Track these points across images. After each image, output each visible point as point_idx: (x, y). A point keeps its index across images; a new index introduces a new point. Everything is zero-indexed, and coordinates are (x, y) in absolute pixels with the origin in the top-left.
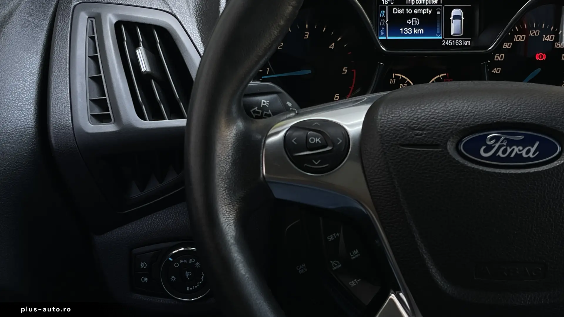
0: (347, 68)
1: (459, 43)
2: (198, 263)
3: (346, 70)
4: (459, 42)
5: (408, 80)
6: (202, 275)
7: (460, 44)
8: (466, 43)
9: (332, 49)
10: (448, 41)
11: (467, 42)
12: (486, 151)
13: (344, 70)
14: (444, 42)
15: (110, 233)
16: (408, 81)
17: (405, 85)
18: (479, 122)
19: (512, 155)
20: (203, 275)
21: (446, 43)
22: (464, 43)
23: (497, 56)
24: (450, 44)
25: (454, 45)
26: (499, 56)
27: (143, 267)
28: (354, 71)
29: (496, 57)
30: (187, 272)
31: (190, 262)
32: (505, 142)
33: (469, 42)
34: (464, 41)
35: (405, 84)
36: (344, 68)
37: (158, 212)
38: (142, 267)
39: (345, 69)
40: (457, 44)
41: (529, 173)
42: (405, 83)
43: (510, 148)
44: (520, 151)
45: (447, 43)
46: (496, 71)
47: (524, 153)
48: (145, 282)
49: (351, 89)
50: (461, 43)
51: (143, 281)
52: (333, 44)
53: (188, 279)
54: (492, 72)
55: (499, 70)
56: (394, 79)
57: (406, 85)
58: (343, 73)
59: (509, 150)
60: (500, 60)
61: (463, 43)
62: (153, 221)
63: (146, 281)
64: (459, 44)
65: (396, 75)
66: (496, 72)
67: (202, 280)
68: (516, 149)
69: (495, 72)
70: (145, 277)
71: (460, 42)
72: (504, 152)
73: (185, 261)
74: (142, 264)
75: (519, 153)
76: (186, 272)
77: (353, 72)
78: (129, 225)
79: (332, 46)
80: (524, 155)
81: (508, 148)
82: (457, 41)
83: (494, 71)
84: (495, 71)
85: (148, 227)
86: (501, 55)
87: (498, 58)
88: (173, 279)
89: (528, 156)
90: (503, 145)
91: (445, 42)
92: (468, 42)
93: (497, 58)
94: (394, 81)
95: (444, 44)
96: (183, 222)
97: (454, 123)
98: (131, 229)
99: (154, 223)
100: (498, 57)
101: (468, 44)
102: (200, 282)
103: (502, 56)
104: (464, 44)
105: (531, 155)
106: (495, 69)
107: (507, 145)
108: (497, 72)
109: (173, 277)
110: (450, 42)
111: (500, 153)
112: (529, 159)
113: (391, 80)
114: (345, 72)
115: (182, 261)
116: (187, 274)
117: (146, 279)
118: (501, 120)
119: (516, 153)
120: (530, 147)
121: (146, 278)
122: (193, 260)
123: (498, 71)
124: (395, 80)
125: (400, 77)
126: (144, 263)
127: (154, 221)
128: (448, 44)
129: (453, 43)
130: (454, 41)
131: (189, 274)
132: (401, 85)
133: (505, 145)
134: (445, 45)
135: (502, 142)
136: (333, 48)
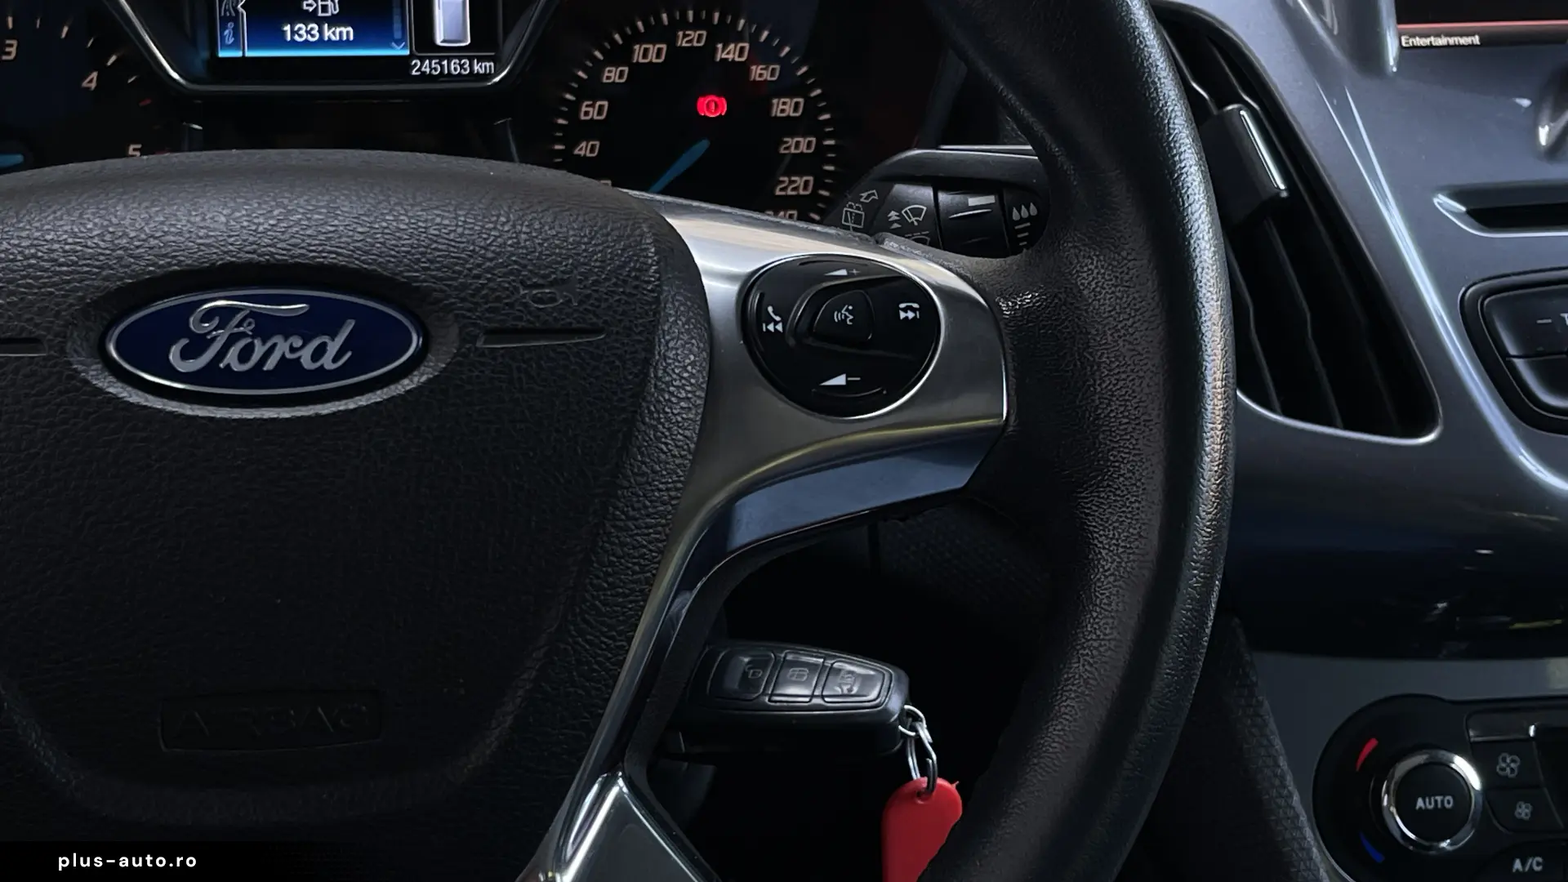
1: (462, 67)
4: (460, 65)
7: (465, 70)
8: (480, 67)
9: (93, 89)
10: (427, 62)
11: (485, 66)
12: (185, 355)
14: (416, 64)
18: (169, 264)
19: (270, 365)
21: (423, 69)
22: (476, 68)
23: (587, 106)
24: (435, 69)
25: (446, 73)
26: (592, 106)
29: (584, 109)
32: (250, 324)
33: (490, 66)
34: (475, 61)
40: (455, 69)
41: (318, 416)
43: (264, 342)
44: (293, 350)
45: (425, 68)
46: (586, 150)
47: (305, 357)
50: (466, 66)
52: (95, 74)
54: (576, 152)
55: (593, 147)
59: (259, 350)
60: (596, 117)
61: (472, 67)
64: (462, 71)
66: (585, 154)
68: (282, 347)
69: (582, 153)
71: (465, 63)
72: (244, 356)
75: (289, 356)
79: (91, 81)
80: (307, 363)
81: (257, 342)
82: (455, 63)
83: (581, 149)
84: (583, 149)
86: (598, 103)
87: (592, 111)
89: (318, 364)
90: (243, 335)
91: (418, 66)
92: (488, 64)
93: (586, 113)
95: (416, 71)
97: (95, 270)
100: (590, 109)
101: (487, 71)
103: (601, 107)
104: (475, 72)
105: (327, 362)
106: (584, 144)
107: (256, 334)
108: (588, 155)
110: (433, 66)
111: (231, 358)
112: (321, 375)
118: (240, 258)
119: (283, 356)
120: (326, 339)
123: (592, 150)
128: (427, 70)
129: (442, 67)
130: (445, 63)
133: (250, 333)
134: (418, 74)
135: (239, 325)
136: (93, 85)
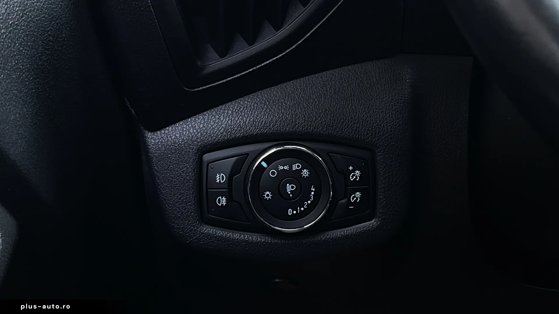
2: (305, 170)
6: (312, 189)
15: (170, 128)
20: (314, 190)
27: (220, 181)
30: (290, 185)
31: (294, 169)
37: (242, 99)
38: (218, 181)
48: (222, 205)
51: (219, 203)
53: (291, 195)
62: (235, 110)
63: (224, 203)
67: (312, 198)
70: (222, 198)
73: (286, 168)
74: (218, 176)
76: (288, 185)
78: (200, 117)
85: (228, 119)
88: (268, 195)
96: (281, 112)
98: (202, 122)
99: (236, 113)
102: (309, 202)
109: (268, 193)
115: (281, 168)
116: (289, 188)
117: (224, 201)
121: (224, 199)
122: (298, 166)
126: (222, 174)
127: (237, 111)
131: (293, 187)
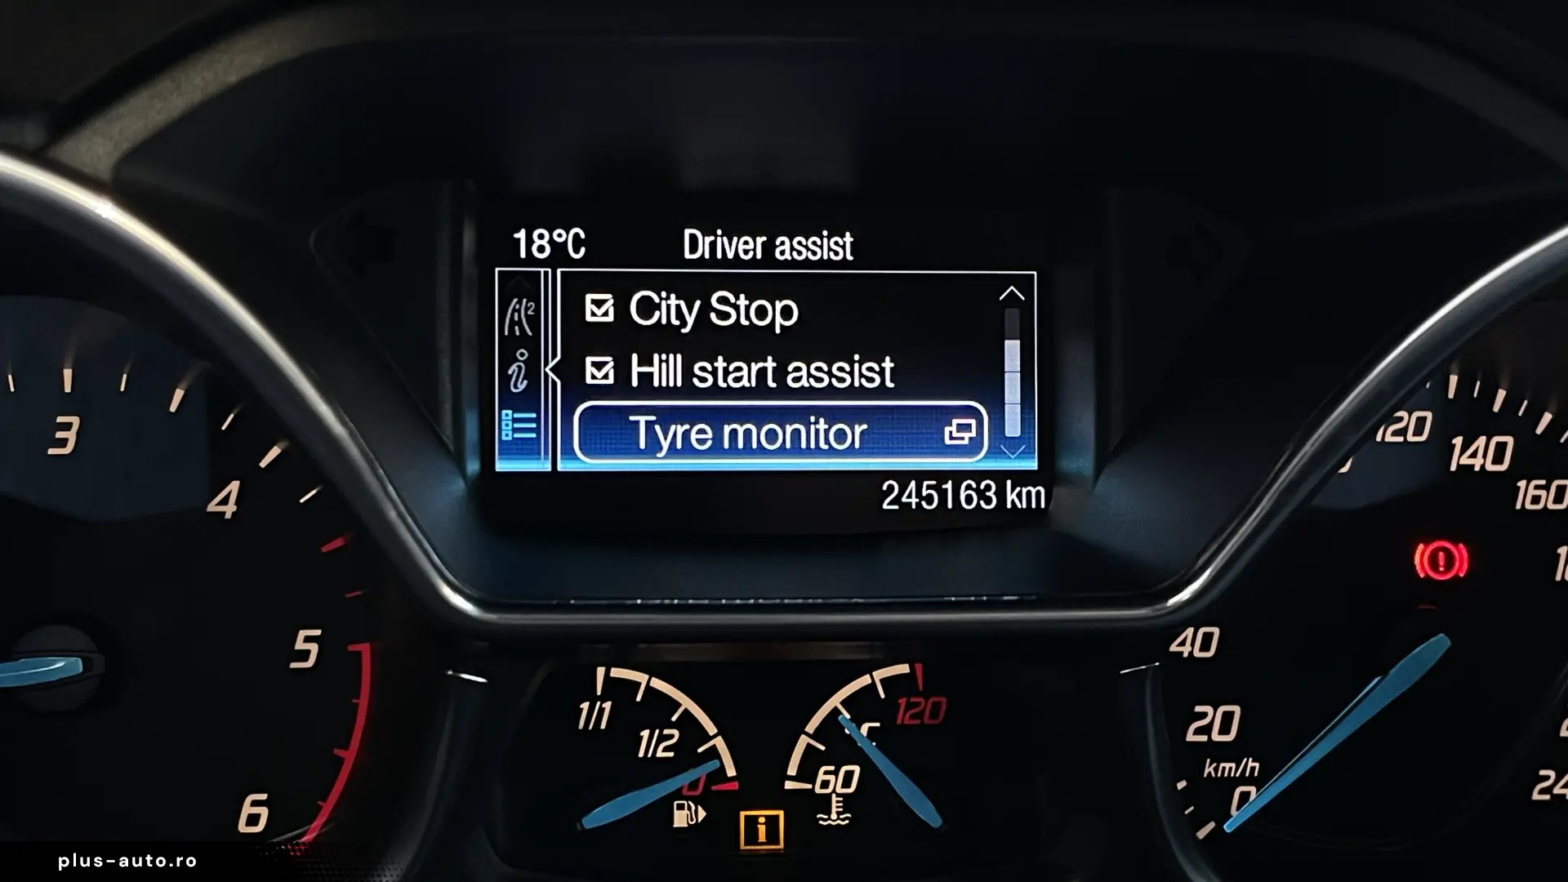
0: (318, 632)
1: (981, 495)
3: (314, 648)
4: (977, 490)
5: (687, 703)
7: (988, 501)
8: (1019, 496)
9: (228, 516)
10: (913, 484)
11: (1029, 493)
13: (300, 645)
14: (891, 488)
16: (686, 712)
17: (671, 737)
21: (904, 499)
22: (1011, 497)
24: (929, 499)
25: (950, 506)
28: (365, 649)
33: (1038, 493)
34: (1009, 482)
35: (666, 732)
36: (302, 634)
39: (306, 641)
40: (969, 499)
42: (672, 726)
45: (910, 496)
46: (1193, 645)
49: (341, 761)
50: (990, 494)
52: (234, 487)
54: (1173, 648)
55: (1208, 638)
56: (603, 699)
57: (676, 732)
58: (294, 665)
61: (1001, 494)
64: (982, 503)
65: (616, 672)
66: (1191, 653)
69: (1186, 650)
71: (988, 488)
77: (359, 654)
79: (225, 501)
82: (969, 487)
83: (1183, 644)
91: (896, 492)
92: (1033, 491)
94: (602, 710)
95: (890, 504)
101: (1034, 506)
104: (1009, 506)
106: (1190, 631)
108: (1197, 654)
110: (924, 493)
113: (585, 706)
114: (305, 655)
123: (1205, 647)
124: (608, 705)
125: (639, 684)
128: (914, 500)
129: (943, 494)
130: (949, 486)
132: (645, 733)
134: (896, 507)
136: (230, 510)
